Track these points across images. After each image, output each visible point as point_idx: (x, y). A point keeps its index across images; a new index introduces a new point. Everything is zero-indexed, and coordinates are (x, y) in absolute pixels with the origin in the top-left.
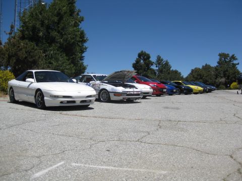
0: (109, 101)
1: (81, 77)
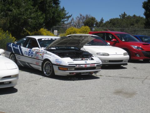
0: (53, 76)
1: (25, 39)
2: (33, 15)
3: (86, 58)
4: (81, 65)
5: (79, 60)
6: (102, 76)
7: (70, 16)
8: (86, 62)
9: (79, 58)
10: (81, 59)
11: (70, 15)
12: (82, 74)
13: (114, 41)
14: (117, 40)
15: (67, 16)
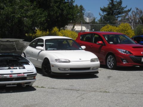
2: (29, 13)
3: (15, 66)
4: (5, 75)
5: (6, 69)
6: (43, 87)
7: (129, 11)
8: (13, 71)
9: (7, 67)
10: (8, 68)
11: (130, 9)
12: (7, 86)
13: (100, 44)
14: (104, 43)
15: (124, 10)
